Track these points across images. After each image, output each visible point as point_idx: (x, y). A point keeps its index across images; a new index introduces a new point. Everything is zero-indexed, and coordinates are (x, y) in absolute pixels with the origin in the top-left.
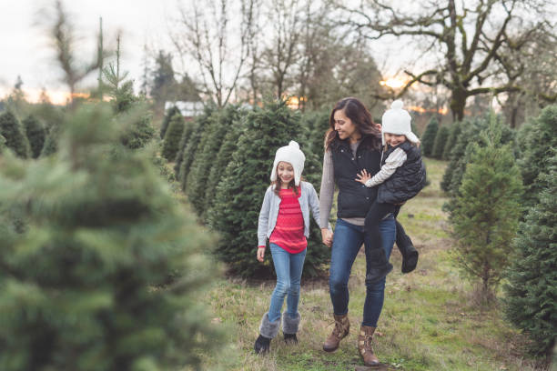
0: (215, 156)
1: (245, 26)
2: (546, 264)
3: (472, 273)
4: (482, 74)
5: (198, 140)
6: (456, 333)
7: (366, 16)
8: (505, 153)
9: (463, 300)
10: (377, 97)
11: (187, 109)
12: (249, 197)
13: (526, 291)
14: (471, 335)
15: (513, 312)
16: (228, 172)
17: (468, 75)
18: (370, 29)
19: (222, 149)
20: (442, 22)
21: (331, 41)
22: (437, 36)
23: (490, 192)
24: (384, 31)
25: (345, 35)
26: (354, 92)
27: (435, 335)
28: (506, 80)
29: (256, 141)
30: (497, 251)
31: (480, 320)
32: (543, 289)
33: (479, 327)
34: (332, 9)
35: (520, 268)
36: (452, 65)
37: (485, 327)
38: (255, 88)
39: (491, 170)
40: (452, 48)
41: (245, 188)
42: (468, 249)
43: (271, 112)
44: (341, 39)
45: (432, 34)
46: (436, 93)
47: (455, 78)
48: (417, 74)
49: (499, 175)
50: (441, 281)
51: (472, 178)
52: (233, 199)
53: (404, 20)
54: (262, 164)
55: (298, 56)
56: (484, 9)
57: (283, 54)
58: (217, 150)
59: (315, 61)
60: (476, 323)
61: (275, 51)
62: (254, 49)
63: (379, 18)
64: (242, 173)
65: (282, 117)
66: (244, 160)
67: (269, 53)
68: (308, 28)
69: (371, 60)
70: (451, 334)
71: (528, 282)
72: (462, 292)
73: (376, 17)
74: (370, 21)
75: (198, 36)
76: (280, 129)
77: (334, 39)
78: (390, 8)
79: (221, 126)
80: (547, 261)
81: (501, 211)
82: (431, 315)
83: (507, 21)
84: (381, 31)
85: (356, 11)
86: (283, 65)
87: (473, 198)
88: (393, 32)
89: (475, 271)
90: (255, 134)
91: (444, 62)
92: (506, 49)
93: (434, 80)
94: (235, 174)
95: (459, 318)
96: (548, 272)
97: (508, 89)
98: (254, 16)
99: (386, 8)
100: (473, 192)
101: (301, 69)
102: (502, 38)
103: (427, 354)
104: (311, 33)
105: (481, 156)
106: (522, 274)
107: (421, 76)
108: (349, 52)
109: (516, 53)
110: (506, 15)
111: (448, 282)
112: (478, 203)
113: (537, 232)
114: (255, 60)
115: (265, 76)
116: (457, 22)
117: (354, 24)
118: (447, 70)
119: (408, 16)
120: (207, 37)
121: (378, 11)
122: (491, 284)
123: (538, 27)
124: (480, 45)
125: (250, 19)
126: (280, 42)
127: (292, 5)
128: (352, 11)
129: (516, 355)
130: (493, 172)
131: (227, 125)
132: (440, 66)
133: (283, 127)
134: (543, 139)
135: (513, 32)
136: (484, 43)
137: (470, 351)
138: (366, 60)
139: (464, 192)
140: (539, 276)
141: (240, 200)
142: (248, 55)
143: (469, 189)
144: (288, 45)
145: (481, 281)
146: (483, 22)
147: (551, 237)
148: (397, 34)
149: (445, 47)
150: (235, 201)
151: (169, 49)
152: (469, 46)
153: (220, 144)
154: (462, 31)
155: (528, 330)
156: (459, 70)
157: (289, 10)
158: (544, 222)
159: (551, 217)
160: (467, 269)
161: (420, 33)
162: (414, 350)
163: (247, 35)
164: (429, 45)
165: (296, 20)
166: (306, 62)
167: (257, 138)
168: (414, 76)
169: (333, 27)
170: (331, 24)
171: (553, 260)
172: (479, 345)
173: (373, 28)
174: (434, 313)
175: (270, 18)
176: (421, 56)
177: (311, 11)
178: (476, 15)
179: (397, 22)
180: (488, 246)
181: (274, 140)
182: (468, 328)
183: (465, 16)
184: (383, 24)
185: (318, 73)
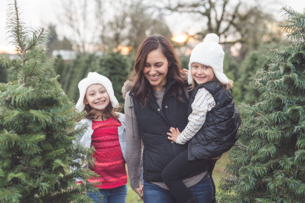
1: (98, 9)
4: (226, 33)
5: (73, 73)
11: (66, 55)
20: (204, 5)
40: (210, 19)
45: (199, 12)
48: (192, 34)
57: (119, 24)
67: (111, 24)
97: (241, 42)
108: (155, 22)
124: (225, 18)
161: (193, 11)
175: (111, 4)
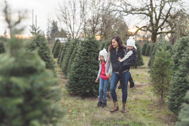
0: (71, 56)
1: (82, 12)
2: (181, 90)
3: (157, 94)
4: (162, 27)
5: (65, 50)
6: (152, 114)
7: (123, 8)
8: (168, 53)
9: (154, 103)
10: (127, 35)
11: (62, 40)
12: (82, 69)
13: (175, 100)
14: (157, 115)
15: (171, 106)
16: (74, 61)
17: (157, 27)
18: (124, 12)
19: (73, 53)
20: (148, 10)
21: (111, 16)
22: (147, 14)
23: (163, 66)
24: (129, 13)
25: (116, 15)
26: (119, 34)
27: (144, 115)
28: (170, 29)
29: (84, 50)
30: (166, 86)
31: (160, 110)
32: (180, 98)
33: (159, 112)
34: (111, 6)
35: (173, 92)
36: (152, 24)
37: (161, 112)
38: (85, 33)
39: (163, 59)
40: (152, 18)
41: (80, 66)
42: (156, 86)
43: (89, 40)
44: (114, 16)
45: (145, 14)
46: (147, 34)
47: (153, 29)
48: (140, 27)
49: (166, 60)
50: (147, 97)
51: (157, 62)
52: (76, 70)
53: (135, 9)
54: (86, 58)
55: (100, 22)
56: (162, 5)
57: (95, 21)
58: (71, 54)
59: (106, 23)
60: (159, 111)
61: (92, 20)
62: (85, 20)
63: (127, 8)
64: (79, 61)
65: (92, 42)
66: (80, 56)
67: (90, 21)
68: (103, 12)
69: (125, 23)
70: (150, 114)
71: (175, 97)
72: (154, 100)
73: (126, 8)
74: (124, 10)
75: (66, 16)
76: (92, 46)
77: (112, 16)
78: (131, 5)
79: (73, 45)
80: (181, 89)
81: (167, 72)
82: (143, 108)
83: (170, 9)
84: (128, 13)
85: (119, 6)
86: (95, 25)
87: (157, 68)
88: (132, 13)
89: (158, 93)
90: (83, 48)
91: (149, 23)
92: (170, 19)
93: (146, 29)
94: (77, 61)
95: (153, 109)
96: (182, 93)
97: (171, 32)
98: (85, 8)
99: (129, 5)
100: (157, 66)
101: (101, 26)
102: (169, 15)
103: (141, 121)
104: (104, 14)
105: (160, 54)
106: (173, 94)
107: (141, 28)
108: (117, 20)
109: (173, 20)
110: (170, 7)
111: (150, 97)
112: (159, 70)
113: (178, 79)
114: (85, 23)
115: (89, 29)
116: (153, 10)
117: (118, 11)
118: (150, 26)
119: (137, 8)
120: (69, 16)
121: (127, 6)
122: (164, 97)
123: (181, 11)
124: (161, 17)
125: (83, 9)
126: (94, 17)
127: (97, 4)
128: (118, 6)
129: (172, 121)
130: (164, 60)
131: (75, 45)
132: (148, 24)
133: (93, 45)
134: (181, 48)
135: (172, 13)
136: (163, 17)
137: (156, 120)
138: (123, 23)
139: (154, 66)
140: (179, 94)
141: (78, 70)
142: (83, 21)
143: (156, 65)
144: (96, 18)
145: (161, 96)
146: (162, 9)
147: (183, 81)
148: (133, 14)
149: (149, 18)
150: (77, 71)
151: (56, 20)
152: (157, 18)
153: (72, 52)
154: (155, 13)
155: (175, 112)
156: (154, 26)
157: (96, 7)
158: (180, 76)
159: (183, 74)
160: (156, 92)
161: (141, 13)
162: (137, 120)
163: (83, 15)
164: (144, 17)
165: (99, 9)
166: (102, 24)
167: (84, 49)
168: (139, 28)
169: (111, 12)
170: (111, 11)
171: (184, 89)
172: (159, 118)
173: (125, 12)
174: (144, 108)
175: (90, 9)
176: (141, 21)
177: (104, 7)
178: (160, 7)
179: (133, 10)
180: (163, 85)
181: (90, 50)
182: (156, 112)
183: (156, 7)
184: (128, 10)
185: (107, 27)
